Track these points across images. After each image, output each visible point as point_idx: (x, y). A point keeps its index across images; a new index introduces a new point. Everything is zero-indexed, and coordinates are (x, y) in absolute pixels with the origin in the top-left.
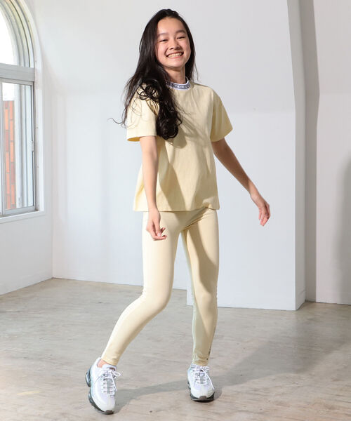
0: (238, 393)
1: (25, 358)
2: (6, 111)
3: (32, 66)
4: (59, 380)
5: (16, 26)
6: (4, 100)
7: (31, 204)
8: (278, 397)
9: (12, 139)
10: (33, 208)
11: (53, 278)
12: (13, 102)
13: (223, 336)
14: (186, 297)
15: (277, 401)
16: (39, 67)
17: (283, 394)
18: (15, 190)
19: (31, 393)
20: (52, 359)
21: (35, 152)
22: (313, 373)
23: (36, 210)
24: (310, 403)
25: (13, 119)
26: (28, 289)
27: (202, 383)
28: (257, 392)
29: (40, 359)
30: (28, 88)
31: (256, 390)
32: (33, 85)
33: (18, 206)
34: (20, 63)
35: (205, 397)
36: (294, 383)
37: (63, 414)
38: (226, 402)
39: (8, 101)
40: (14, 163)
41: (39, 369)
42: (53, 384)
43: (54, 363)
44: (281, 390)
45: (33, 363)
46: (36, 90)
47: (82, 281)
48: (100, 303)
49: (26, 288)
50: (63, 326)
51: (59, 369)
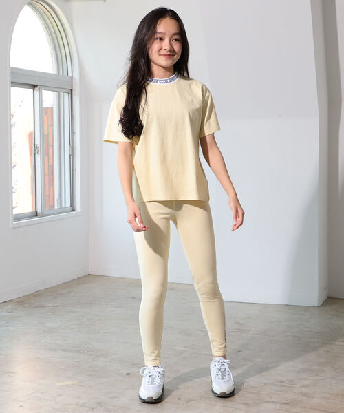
0: (265, 384)
1: (63, 350)
2: (45, 117)
3: (70, 75)
4: (95, 371)
5: (55, 38)
6: (43, 106)
7: (68, 204)
8: (303, 388)
9: (50, 143)
10: (71, 208)
11: (89, 275)
12: (52, 108)
13: (250, 331)
15: (301, 393)
16: (76, 75)
17: (308, 386)
18: (53, 191)
19: (68, 383)
20: (88, 351)
21: (72, 156)
22: (336, 366)
23: (74, 210)
24: (333, 394)
25: (52, 125)
26: (66, 285)
27: (223, 379)
28: (283, 384)
29: (77, 352)
30: (66, 96)
31: (281, 382)
32: (71, 92)
33: (56, 207)
34: (59, 73)
35: (225, 393)
36: (318, 375)
37: (100, 403)
38: (254, 393)
39: (47, 108)
40: (53, 166)
41: (77, 360)
42: (90, 375)
43: (91, 355)
44: (306, 382)
46: (74, 98)
47: (116, 278)
48: (134, 298)
49: (64, 283)
50: (99, 320)
51: (95, 360)
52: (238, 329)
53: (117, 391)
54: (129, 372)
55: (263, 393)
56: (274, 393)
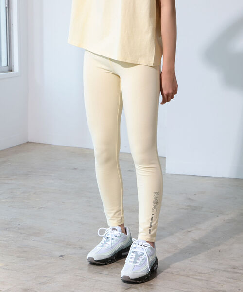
0: (216, 270)
4: (25, 251)
7: (4, 63)
10: (7, 68)
11: (28, 142)
20: (19, 229)
23: (11, 70)
28: (236, 270)
29: (6, 229)
41: (5, 239)
42: (19, 257)
43: (21, 233)
48: (76, 169)
50: (35, 193)
51: (26, 239)
52: (188, 206)
53: (46, 275)
54: (62, 254)
55: (212, 280)
56: (225, 281)
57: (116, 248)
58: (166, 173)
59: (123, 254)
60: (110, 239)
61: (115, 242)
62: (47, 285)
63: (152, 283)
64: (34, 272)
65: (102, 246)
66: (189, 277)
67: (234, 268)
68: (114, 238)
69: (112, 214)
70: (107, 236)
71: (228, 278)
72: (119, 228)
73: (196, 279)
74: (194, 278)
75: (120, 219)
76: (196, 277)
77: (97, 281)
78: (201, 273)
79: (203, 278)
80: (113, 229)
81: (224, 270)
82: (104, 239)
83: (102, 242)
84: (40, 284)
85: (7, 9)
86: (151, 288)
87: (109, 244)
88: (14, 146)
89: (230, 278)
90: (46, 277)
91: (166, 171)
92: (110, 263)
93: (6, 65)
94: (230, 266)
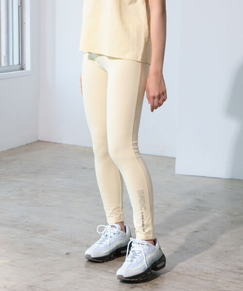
0: (222, 270)
4: (32, 248)
7: (16, 62)
10: (19, 67)
11: (38, 141)
14: (174, 166)
20: (26, 226)
23: (22, 69)
29: (14, 226)
33: (3, 64)
41: (12, 236)
42: (24, 254)
43: (28, 230)
45: (6, 229)
47: (68, 145)
48: (85, 168)
49: (9, 150)
50: (43, 191)
51: (33, 237)
53: (52, 273)
54: (69, 252)
55: (219, 280)
56: (231, 282)
57: (114, 246)
58: (176, 173)
59: (122, 252)
60: (109, 236)
61: (113, 240)
62: (52, 282)
63: (157, 282)
64: (39, 269)
65: (100, 243)
66: (194, 277)
67: (241, 269)
68: (112, 235)
69: (111, 211)
70: (106, 234)
71: (234, 279)
72: (118, 226)
73: (202, 279)
74: (200, 278)
75: (119, 216)
76: (201, 277)
77: (102, 279)
78: (207, 273)
79: (209, 279)
80: (113, 226)
81: (230, 271)
82: (103, 237)
83: (101, 239)
84: (45, 281)
85: (20, 8)
86: (156, 288)
87: (108, 241)
88: (25, 144)
89: (236, 279)
90: (51, 274)
91: (176, 171)
92: (107, 261)
93: (18, 63)
94: (237, 267)
